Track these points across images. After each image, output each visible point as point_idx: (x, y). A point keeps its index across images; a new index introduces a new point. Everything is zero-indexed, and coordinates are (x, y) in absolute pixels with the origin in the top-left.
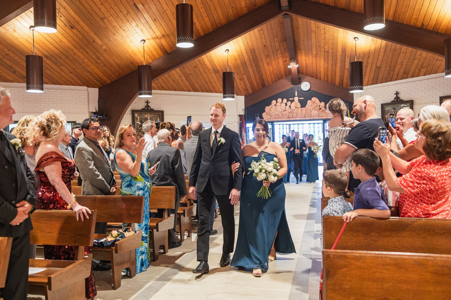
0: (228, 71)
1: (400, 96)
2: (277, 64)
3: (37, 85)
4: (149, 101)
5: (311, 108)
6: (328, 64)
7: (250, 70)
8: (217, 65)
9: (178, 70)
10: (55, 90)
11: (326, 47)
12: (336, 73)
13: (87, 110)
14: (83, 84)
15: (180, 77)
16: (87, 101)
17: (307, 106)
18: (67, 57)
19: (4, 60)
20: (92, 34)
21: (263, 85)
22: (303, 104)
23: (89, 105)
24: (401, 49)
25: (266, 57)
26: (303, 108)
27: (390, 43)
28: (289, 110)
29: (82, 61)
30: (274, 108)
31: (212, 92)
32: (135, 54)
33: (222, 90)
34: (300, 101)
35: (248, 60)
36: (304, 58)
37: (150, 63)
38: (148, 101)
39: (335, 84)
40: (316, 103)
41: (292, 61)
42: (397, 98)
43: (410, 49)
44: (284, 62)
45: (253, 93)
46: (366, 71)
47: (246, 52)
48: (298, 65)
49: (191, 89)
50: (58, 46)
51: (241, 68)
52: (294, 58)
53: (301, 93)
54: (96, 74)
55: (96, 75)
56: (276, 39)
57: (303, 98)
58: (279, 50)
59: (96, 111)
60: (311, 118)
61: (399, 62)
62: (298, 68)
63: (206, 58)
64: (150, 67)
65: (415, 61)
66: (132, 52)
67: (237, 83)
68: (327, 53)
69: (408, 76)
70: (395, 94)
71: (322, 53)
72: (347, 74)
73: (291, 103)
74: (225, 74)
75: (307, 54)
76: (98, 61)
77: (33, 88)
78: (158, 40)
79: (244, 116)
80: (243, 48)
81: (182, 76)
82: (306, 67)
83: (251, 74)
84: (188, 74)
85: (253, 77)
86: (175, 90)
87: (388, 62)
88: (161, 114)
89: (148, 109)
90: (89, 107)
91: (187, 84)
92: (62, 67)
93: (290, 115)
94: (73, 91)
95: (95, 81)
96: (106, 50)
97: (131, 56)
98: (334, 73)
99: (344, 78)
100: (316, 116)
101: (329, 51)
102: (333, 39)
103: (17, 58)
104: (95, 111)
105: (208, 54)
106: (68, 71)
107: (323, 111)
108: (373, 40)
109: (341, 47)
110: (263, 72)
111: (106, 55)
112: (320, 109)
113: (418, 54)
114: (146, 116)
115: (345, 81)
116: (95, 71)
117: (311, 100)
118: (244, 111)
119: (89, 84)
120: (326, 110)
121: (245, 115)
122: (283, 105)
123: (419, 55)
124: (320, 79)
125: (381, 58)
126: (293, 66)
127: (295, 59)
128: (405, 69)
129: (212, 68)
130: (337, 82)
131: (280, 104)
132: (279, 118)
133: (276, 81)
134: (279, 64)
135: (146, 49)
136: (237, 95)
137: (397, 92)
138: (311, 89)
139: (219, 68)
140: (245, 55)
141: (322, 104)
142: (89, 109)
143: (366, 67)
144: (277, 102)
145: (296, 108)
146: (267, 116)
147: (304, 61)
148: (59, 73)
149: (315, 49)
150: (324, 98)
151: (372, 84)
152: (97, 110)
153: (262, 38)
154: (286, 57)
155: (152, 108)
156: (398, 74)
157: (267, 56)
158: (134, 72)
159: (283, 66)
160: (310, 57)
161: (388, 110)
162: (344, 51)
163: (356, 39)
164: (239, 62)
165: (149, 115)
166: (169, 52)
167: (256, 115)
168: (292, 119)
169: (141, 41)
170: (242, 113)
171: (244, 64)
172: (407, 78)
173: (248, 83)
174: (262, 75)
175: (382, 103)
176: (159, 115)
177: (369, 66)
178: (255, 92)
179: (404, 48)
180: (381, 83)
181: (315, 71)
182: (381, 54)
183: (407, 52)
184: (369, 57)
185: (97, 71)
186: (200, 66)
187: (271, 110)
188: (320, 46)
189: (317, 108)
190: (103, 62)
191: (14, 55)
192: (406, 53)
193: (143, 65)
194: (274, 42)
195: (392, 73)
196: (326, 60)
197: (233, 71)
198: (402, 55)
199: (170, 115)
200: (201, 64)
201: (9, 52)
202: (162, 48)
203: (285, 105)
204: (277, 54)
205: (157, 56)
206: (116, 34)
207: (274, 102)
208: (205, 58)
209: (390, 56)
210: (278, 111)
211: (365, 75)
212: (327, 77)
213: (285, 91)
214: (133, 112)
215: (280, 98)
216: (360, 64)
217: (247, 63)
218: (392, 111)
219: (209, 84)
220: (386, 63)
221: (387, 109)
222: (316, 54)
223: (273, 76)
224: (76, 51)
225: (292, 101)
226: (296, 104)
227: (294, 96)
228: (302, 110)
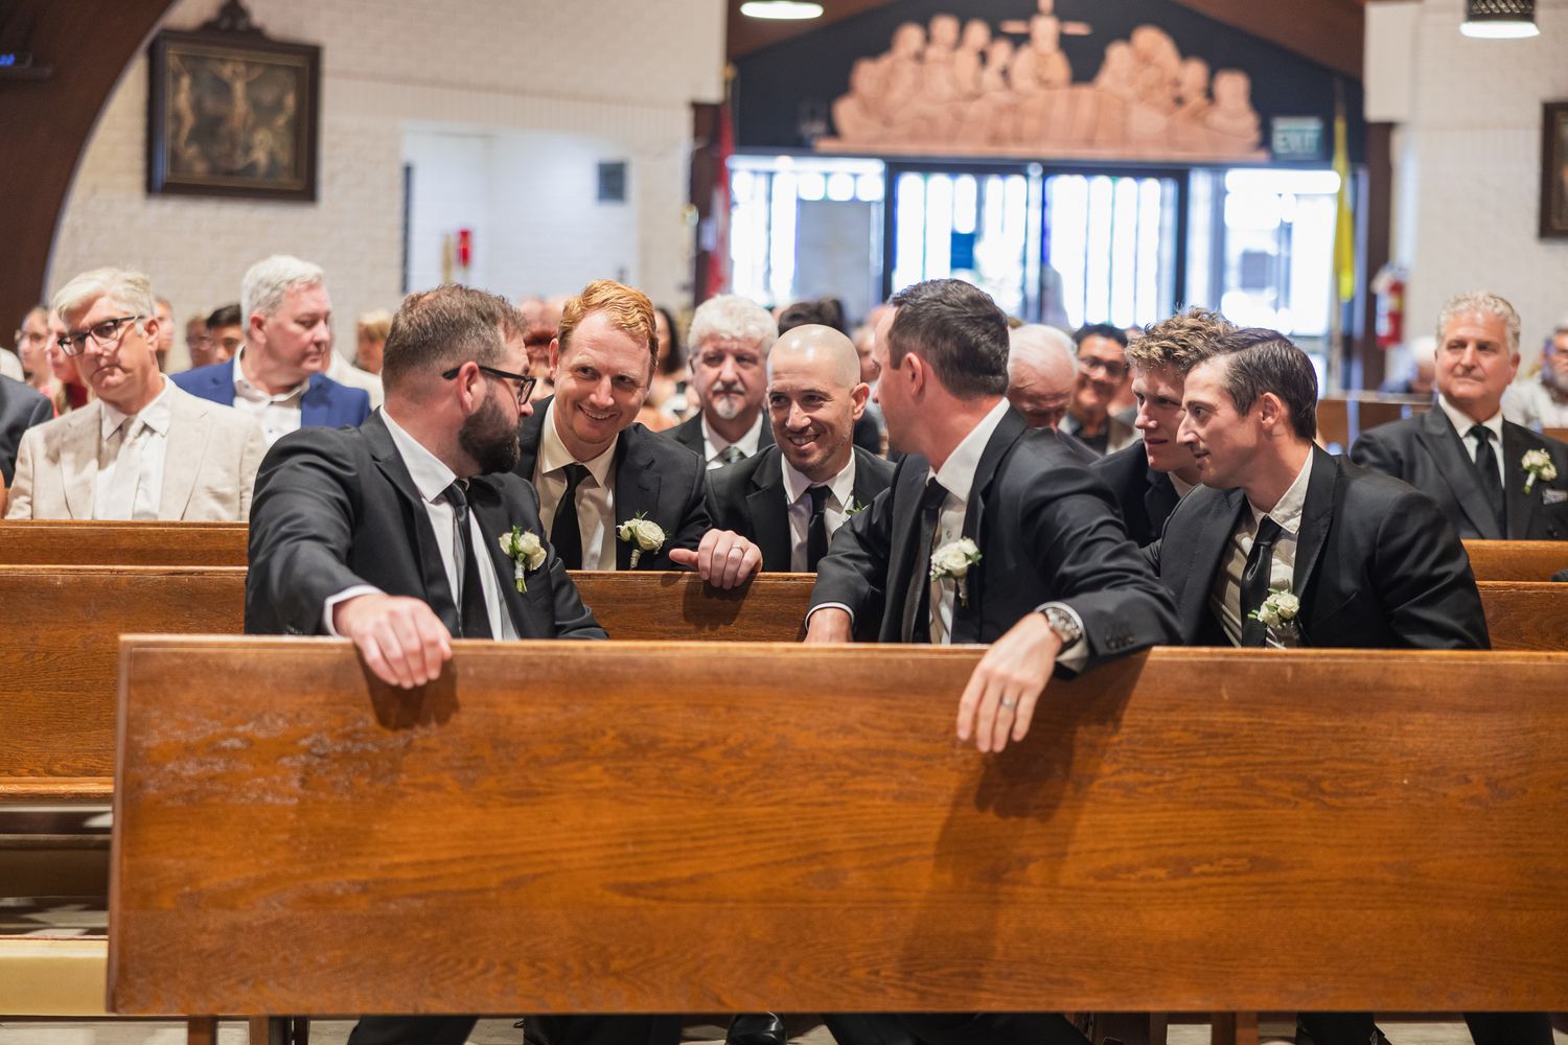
5: (1129, 92)
17: (1106, 79)
22: (1083, 62)
26: (1085, 93)
28: (1003, 97)
30: (907, 69)
34: (1065, 42)
40: (1159, 65)
57: (1083, 30)
60: (1128, 154)
73: (1014, 53)
88: (305, 65)
89: (235, 29)
93: (1006, 125)
107: (1191, 115)
112: (1180, 101)
117: (1128, 39)
120: (1205, 111)
121: (727, 106)
122: (966, 60)
131: (945, 54)
132: (934, 140)
141: (1195, 72)
144: (928, 39)
145: (1042, 81)
146: (860, 118)
155: (255, 20)
165: (242, 68)
167: (801, 107)
168: (1012, 151)
170: (714, 91)
175: (1549, 95)
176: (298, 72)
187: (888, 86)
189: (1160, 95)
199: (352, 75)
203: (975, 60)
207: (910, 36)
210: (929, 93)
214: (158, 41)
215: (946, 13)
225: (1020, 41)
226: (1042, 59)
227: (1030, 11)
228: (1074, 102)
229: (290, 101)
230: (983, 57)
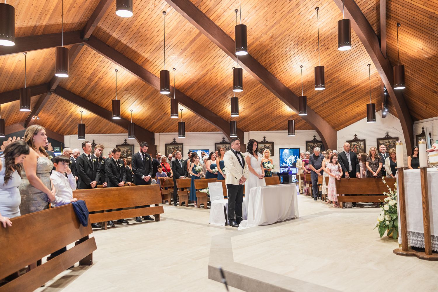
1: (95, 142)
2: (21, 114)
6: (56, 120)
7: (4, 116)
11: (61, 111)
36: (40, 113)
44: (26, 114)
48: (39, 118)
61: (99, 126)
65: (107, 126)
68: (59, 114)
71: (56, 114)
75: (44, 112)
87: (93, 125)
110: (10, 118)
115: (61, 130)
123: (110, 125)
126: (36, 118)
127: (37, 115)
128: (100, 129)
130: (56, 130)
133: (13, 124)
137: (93, 140)
149: (52, 111)
156: (96, 131)
159: (23, 116)
160: (46, 114)
164: (1, 111)
172: (99, 134)
179: (105, 120)
181: (44, 122)
182: (92, 121)
188: (56, 110)
192: (104, 122)
195: (93, 130)
207: (10, 139)
209: (96, 122)
212: (51, 126)
213: (19, 132)
215: (14, 136)
222: (51, 114)
223: (13, 121)
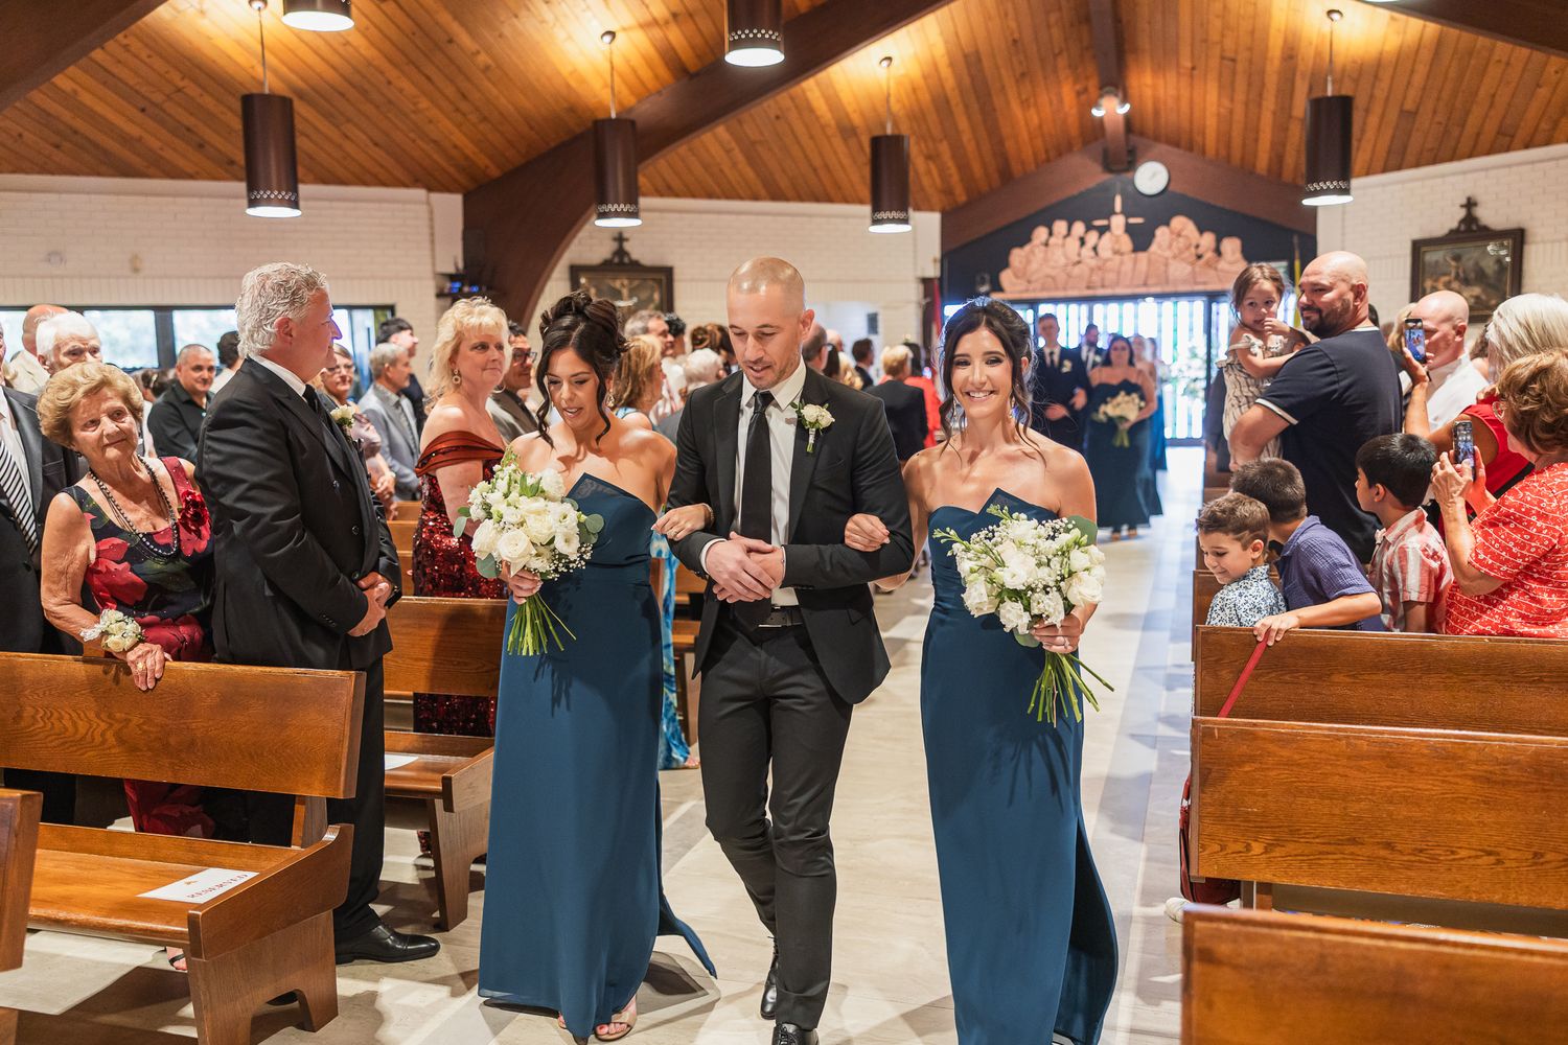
0: (889, 131)
1: (1478, 212)
2: (1055, 102)
3: (280, 193)
4: (625, 235)
5: (1168, 254)
6: (1232, 100)
7: (963, 124)
8: (850, 109)
9: (721, 130)
10: (327, 204)
11: (1229, 43)
12: (1257, 132)
13: (429, 268)
14: (416, 182)
15: (728, 152)
16: (427, 238)
17: (1154, 248)
18: (364, 93)
19: (169, 106)
20: (445, 17)
21: (1006, 175)
22: (1141, 239)
23: (433, 250)
24: (1492, 51)
25: (1017, 81)
26: (1142, 256)
27: (1453, 32)
28: (1093, 263)
29: (411, 106)
30: (1039, 252)
31: (830, 200)
32: (582, 81)
33: (866, 193)
34: (1129, 229)
35: (957, 91)
36: (1148, 79)
37: (630, 110)
38: (620, 234)
39: (1252, 172)
40: (1187, 237)
41: (1108, 93)
42: (1470, 220)
43: (1523, 52)
44: (1079, 94)
45: (968, 204)
46: (1365, 123)
47: (952, 65)
48: (1127, 107)
49: (763, 192)
50: (335, 59)
51: (932, 118)
52: (1114, 82)
53: (1137, 202)
54: (455, 147)
55: (454, 153)
56: (1053, 18)
57: (1139, 220)
58: (1065, 54)
59: (457, 268)
60: (1169, 289)
61: (1482, 93)
62: (1128, 118)
63: (815, 88)
64: (633, 123)
65: (1539, 90)
66: (571, 73)
67: (916, 172)
68: (1230, 63)
69: (1511, 142)
70: (1462, 206)
71: (1214, 63)
72: (1297, 135)
73: (1100, 237)
74: (877, 142)
75: (1159, 68)
76: (464, 106)
77: (269, 202)
78: (657, 33)
79: (936, 283)
80: (940, 50)
81: (733, 149)
82: (1156, 112)
83: (966, 137)
84: (753, 143)
85: (970, 147)
86: (710, 196)
87: (1445, 95)
88: (664, 277)
89: (621, 263)
90: (433, 257)
91: (750, 174)
92: (349, 128)
93: (1096, 278)
94: (385, 205)
95: (452, 170)
96: (487, 68)
97: (568, 86)
98: (1251, 130)
99: (1288, 148)
100: (1185, 282)
101: (1239, 58)
102: (1255, 16)
103: (208, 101)
104: (451, 270)
105: (822, 76)
106: (364, 137)
107: (1208, 264)
108: (1393, 18)
109: (1280, 42)
110: (1006, 131)
111: (490, 86)
112: (1199, 257)
113: (1551, 69)
114: (617, 284)
115: (1290, 160)
116: (452, 137)
117: (1167, 224)
118: (938, 265)
119: (431, 181)
120: (1217, 261)
121: (941, 279)
122: (1073, 243)
123: (1556, 72)
124: (1204, 152)
125: (1418, 79)
126: (1111, 110)
127: (1116, 86)
128: (1504, 117)
129: (833, 123)
130: (1262, 163)
131: (1060, 241)
132: (1057, 289)
133: (1048, 160)
134: (1061, 101)
135: (618, 61)
136: (918, 208)
137: (1469, 199)
138: (1170, 188)
139: (856, 120)
140: (946, 72)
141: (1208, 239)
142: (434, 265)
143: (1367, 111)
144: (1051, 234)
145: (1117, 252)
146: (1014, 280)
147: (1148, 92)
148: (340, 147)
149: (1189, 48)
150: (1215, 221)
151: (1385, 170)
152: (461, 265)
153: (1006, 15)
154: (1087, 78)
155: (635, 255)
156: (1478, 134)
157: (1023, 75)
158: (576, 139)
159: (1074, 111)
160: (1171, 77)
161: (1437, 262)
162: (1290, 55)
163: (1335, 16)
164: (925, 97)
165: (626, 282)
166: (692, 69)
167: (978, 279)
168: (1100, 292)
169: (604, 35)
170: (933, 271)
171: (941, 103)
172: (1507, 151)
173: (953, 170)
174: (1001, 142)
175: (1418, 236)
176: (659, 282)
177: (1377, 109)
178: (976, 198)
179: (1502, 48)
180: (1417, 165)
181: (1185, 124)
182: (1422, 70)
183: (1513, 60)
184: (1376, 77)
185: (459, 138)
186: (793, 116)
187: (1028, 262)
188: (1205, 41)
189: (1187, 254)
190: (477, 109)
191: (199, 91)
192: (1508, 64)
193: (610, 120)
194: (1049, 27)
195: (1455, 132)
196: (1227, 86)
197: (905, 130)
198: (1494, 72)
199: (692, 280)
200: (797, 107)
201: (186, 82)
202: (670, 57)
203: (1078, 243)
204: (1055, 71)
205: (651, 84)
206: (523, 13)
207: (1041, 233)
208: (811, 87)
209: (1453, 73)
210: (1052, 263)
211: (1360, 140)
212: (1228, 146)
213: (1081, 194)
214: (575, 271)
215: (1061, 218)
216: (1344, 104)
217: (953, 103)
218: (1450, 265)
219: (822, 173)
220: (1438, 99)
221: (1432, 256)
222: (1193, 68)
223: (1039, 143)
224: (392, 73)
225: (1103, 230)
226: (1117, 239)
227: (1109, 213)
228: (1135, 262)
229: (656, 296)
230: (1082, 241)
